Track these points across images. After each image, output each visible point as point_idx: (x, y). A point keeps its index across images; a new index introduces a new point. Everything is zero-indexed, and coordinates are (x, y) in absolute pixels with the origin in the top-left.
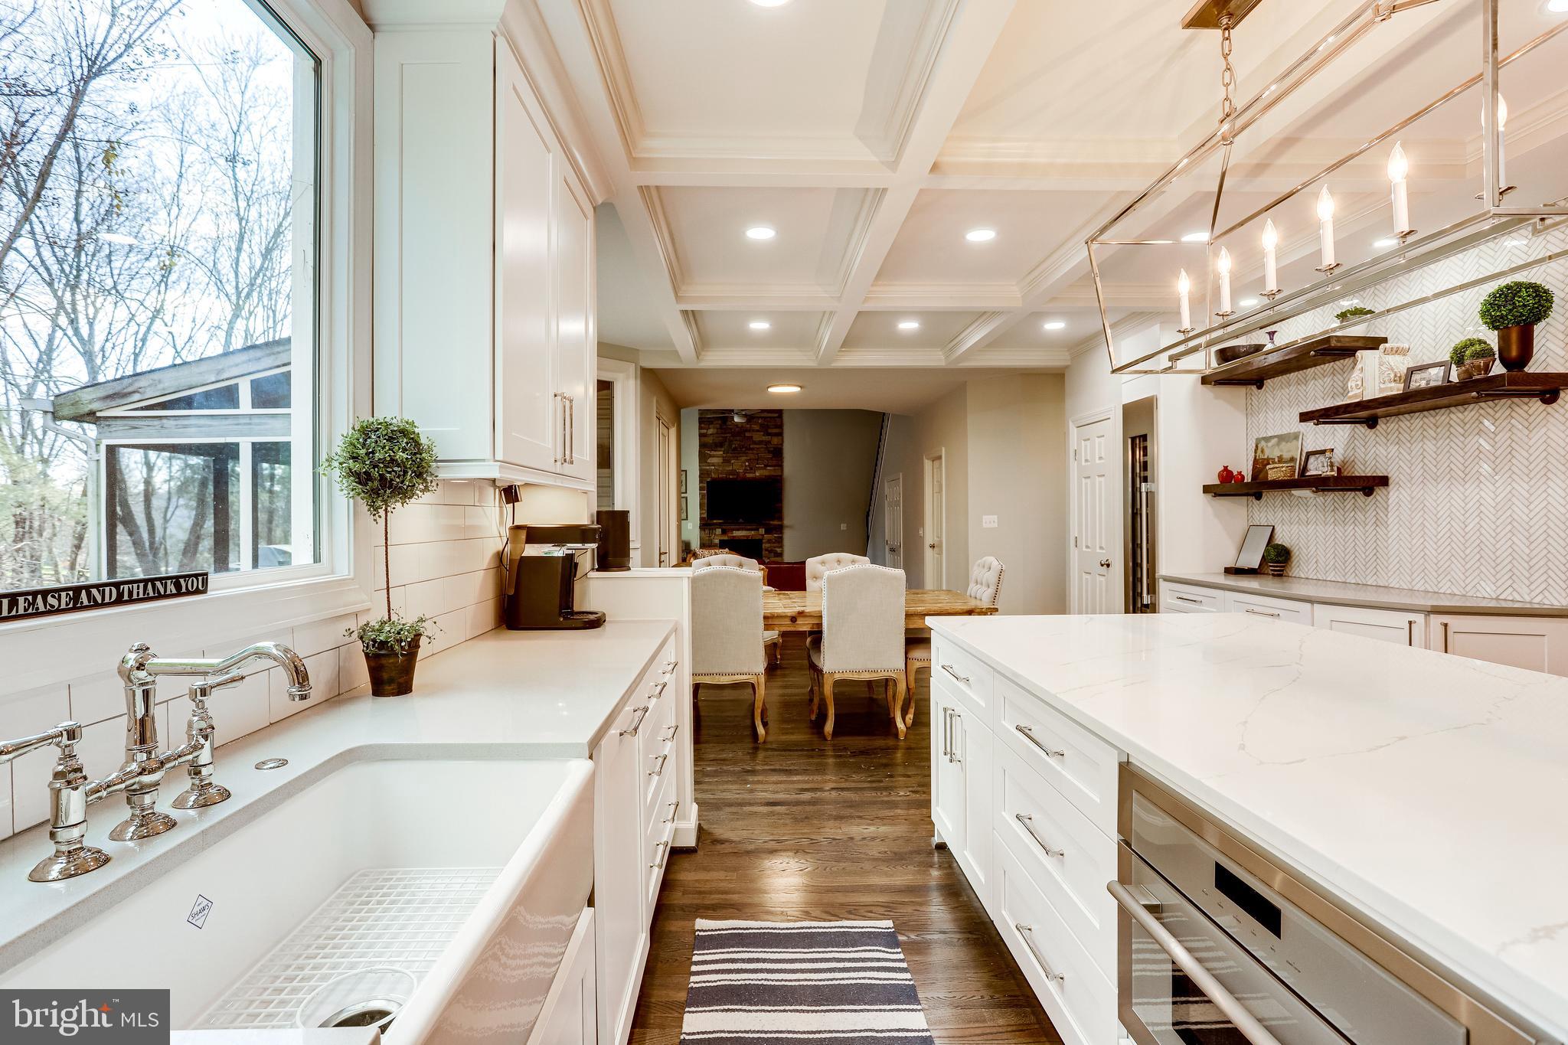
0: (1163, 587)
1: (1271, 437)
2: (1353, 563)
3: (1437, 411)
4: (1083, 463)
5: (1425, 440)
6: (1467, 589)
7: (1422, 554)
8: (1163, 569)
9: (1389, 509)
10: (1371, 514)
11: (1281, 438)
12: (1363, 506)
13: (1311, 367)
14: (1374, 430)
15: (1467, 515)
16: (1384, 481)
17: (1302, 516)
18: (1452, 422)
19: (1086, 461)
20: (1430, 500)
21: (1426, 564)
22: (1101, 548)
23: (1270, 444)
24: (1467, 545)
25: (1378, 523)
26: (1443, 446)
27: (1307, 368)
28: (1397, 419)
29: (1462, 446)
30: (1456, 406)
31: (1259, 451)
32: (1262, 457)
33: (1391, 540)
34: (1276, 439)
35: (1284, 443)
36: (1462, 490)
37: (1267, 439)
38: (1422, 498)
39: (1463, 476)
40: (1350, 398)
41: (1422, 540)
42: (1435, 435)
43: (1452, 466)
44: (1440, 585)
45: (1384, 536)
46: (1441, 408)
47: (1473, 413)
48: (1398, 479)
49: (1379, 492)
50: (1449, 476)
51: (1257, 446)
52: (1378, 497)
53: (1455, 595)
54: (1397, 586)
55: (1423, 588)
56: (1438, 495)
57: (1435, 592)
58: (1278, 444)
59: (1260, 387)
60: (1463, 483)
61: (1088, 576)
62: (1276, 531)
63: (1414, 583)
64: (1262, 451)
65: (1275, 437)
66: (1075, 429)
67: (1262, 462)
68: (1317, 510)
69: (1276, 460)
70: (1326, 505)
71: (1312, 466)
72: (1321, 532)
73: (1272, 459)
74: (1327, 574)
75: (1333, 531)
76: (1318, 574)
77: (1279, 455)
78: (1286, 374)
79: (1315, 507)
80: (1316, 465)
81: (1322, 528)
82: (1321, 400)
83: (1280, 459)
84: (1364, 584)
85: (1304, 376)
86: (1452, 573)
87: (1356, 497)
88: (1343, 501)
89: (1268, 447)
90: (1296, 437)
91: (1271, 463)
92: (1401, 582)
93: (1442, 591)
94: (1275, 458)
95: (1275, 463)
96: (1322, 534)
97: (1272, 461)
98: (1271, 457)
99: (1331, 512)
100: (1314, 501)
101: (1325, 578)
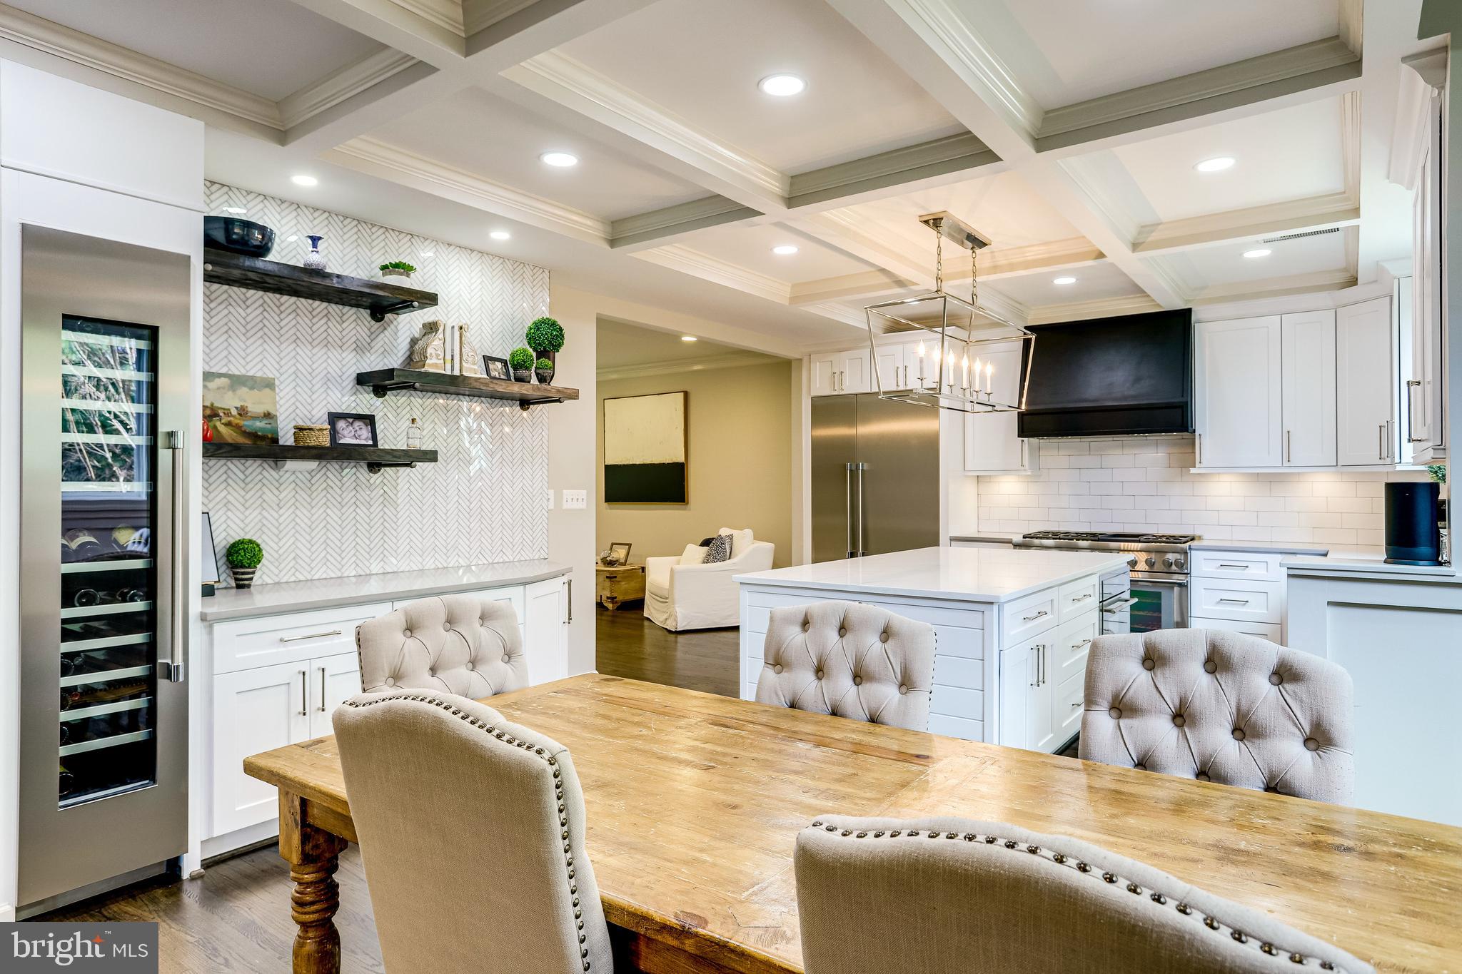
1: (219, 375)
2: (353, 551)
7: (433, 530)
9: (399, 488)
10: (377, 493)
12: (367, 484)
14: (381, 400)
15: (471, 494)
17: (269, 496)
20: (441, 479)
21: (436, 540)
23: (213, 385)
24: (471, 520)
25: (386, 503)
28: (408, 394)
33: (400, 521)
34: (224, 381)
35: (245, 390)
36: (468, 471)
38: (433, 477)
43: (460, 448)
44: (449, 560)
45: (393, 517)
49: (388, 471)
50: (457, 458)
54: (406, 570)
55: (432, 567)
56: (448, 475)
58: (232, 387)
68: (298, 489)
69: (234, 412)
70: (313, 481)
71: (345, 432)
72: (304, 518)
73: (224, 409)
74: (313, 572)
75: (325, 515)
76: (297, 574)
77: (239, 406)
78: (239, 287)
79: (294, 485)
80: (353, 431)
81: (305, 512)
82: (308, 345)
83: (242, 412)
84: (367, 575)
85: (278, 304)
86: (460, 547)
87: (358, 474)
88: (340, 478)
89: (209, 390)
90: (269, 384)
91: (221, 414)
92: (411, 564)
93: (450, 565)
94: (229, 409)
95: (232, 416)
96: (306, 520)
97: (224, 413)
98: (220, 406)
99: (322, 491)
100: (293, 477)
101: (309, 577)
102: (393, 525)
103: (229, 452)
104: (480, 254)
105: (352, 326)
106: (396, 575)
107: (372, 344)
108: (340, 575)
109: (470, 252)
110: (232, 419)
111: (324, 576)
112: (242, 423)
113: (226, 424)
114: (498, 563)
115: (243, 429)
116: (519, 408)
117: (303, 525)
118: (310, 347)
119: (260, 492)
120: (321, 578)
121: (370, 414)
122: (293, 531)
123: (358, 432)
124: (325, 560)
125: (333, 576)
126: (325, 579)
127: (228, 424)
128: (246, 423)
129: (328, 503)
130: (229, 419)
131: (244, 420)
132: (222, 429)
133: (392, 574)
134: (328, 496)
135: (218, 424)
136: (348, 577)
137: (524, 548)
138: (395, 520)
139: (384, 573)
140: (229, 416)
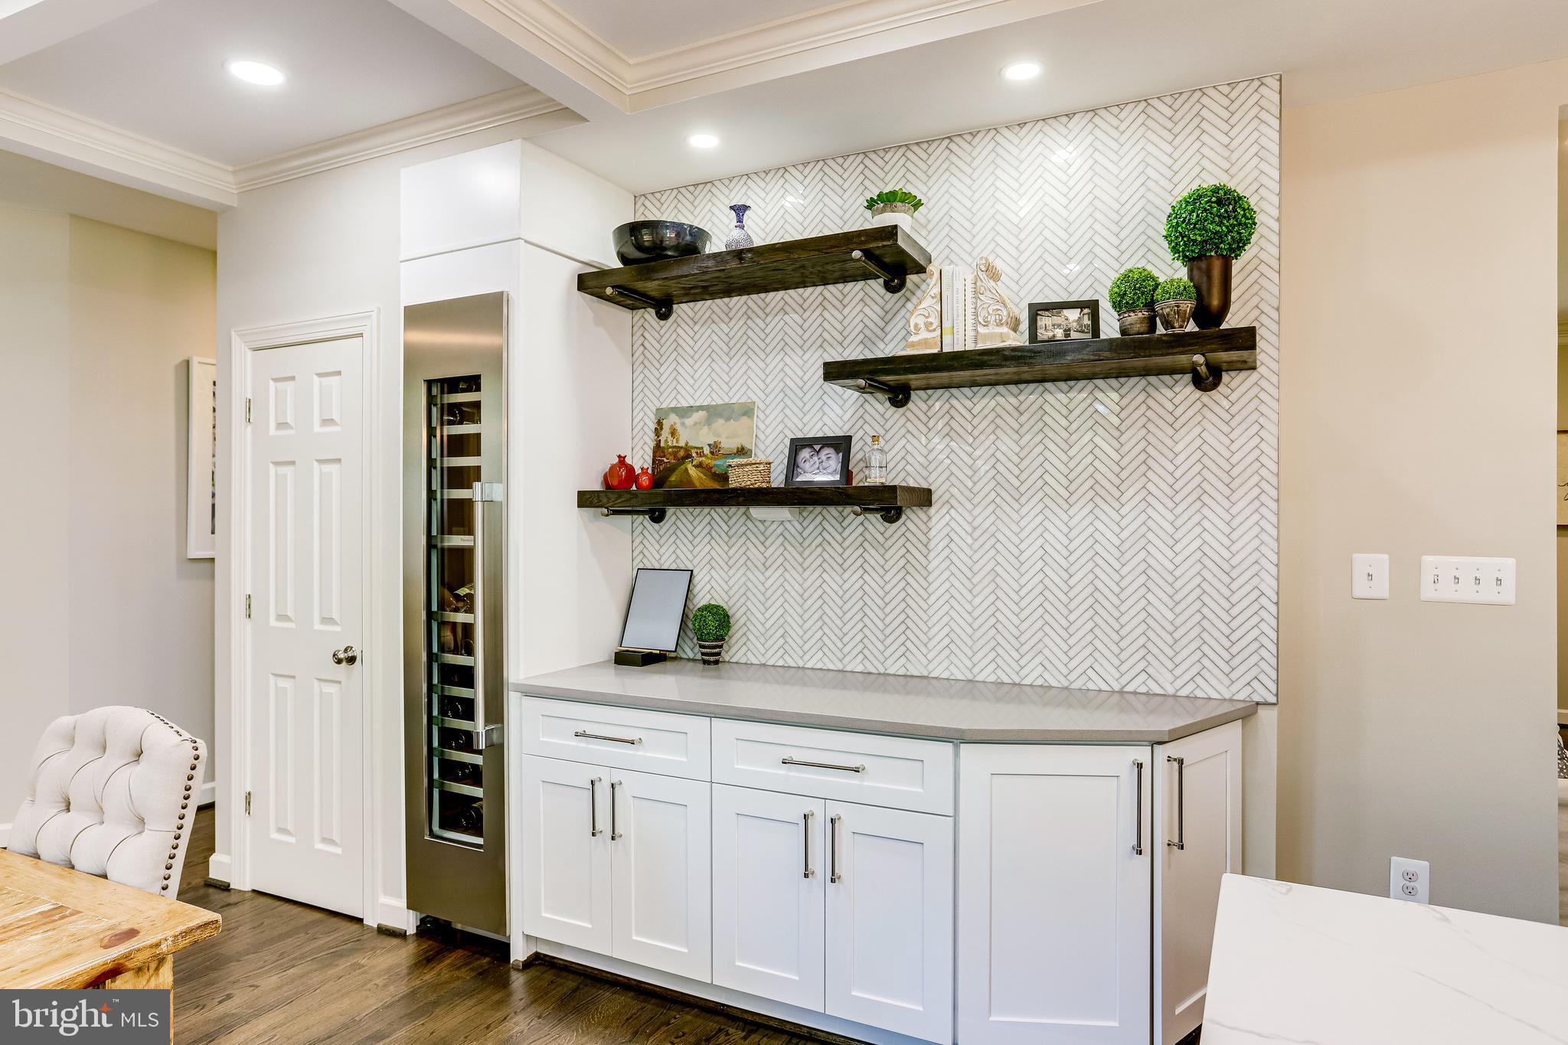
0: (515, 706)
1: (691, 409)
2: (860, 636)
3: (1022, 386)
4: (272, 430)
5: (999, 432)
6: (1072, 677)
7: (993, 620)
8: (518, 670)
9: (931, 545)
10: (895, 553)
11: (714, 412)
12: (881, 539)
13: (777, 290)
14: (901, 410)
15: (1072, 559)
16: (924, 498)
17: (753, 553)
18: (1047, 407)
19: (282, 425)
20: (1007, 533)
21: (999, 637)
22: (327, 620)
23: (689, 422)
24: (1072, 606)
26: (1032, 444)
27: (767, 291)
28: (947, 395)
29: (1065, 447)
30: (1054, 380)
31: (665, 434)
32: (672, 442)
34: (702, 414)
35: (721, 421)
36: (1065, 518)
37: (684, 412)
38: (993, 528)
39: (1066, 495)
40: (913, 345)
41: (993, 597)
42: (1016, 426)
43: (1047, 477)
44: (1023, 673)
45: (921, 591)
46: (1077, 379)
47: (1084, 395)
48: (947, 496)
49: (912, 519)
50: (1041, 494)
51: (660, 423)
52: (909, 524)
53: (1051, 687)
54: (945, 675)
55: (992, 678)
56: (1022, 524)
57: (1015, 684)
58: (709, 421)
59: (663, 316)
60: (1066, 506)
61: (284, 683)
62: (695, 581)
63: (976, 670)
64: (673, 433)
65: (700, 408)
66: (249, 353)
67: (675, 454)
68: (786, 544)
69: (707, 450)
70: (805, 534)
71: (807, 465)
72: (793, 583)
73: (697, 448)
74: (806, 658)
75: (820, 581)
76: (786, 657)
77: (712, 442)
78: (721, 298)
79: (781, 539)
80: (818, 463)
81: (796, 575)
82: (798, 350)
83: (715, 449)
84: (879, 674)
85: (763, 305)
86: (1046, 652)
87: (866, 523)
88: (840, 529)
89: (686, 428)
90: (747, 411)
91: (694, 455)
92: (952, 668)
93: (1027, 681)
94: (702, 448)
95: (705, 456)
96: (797, 586)
97: (697, 453)
98: (693, 445)
99: (816, 547)
100: (781, 528)
101: (801, 664)
102: (922, 603)
103: (627, 500)
104: (1091, 114)
105: (858, 308)
106: (925, 682)
107: (887, 329)
108: (841, 667)
109: (1065, 120)
110: (703, 459)
111: (819, 665)
112: (713, 463)
113: (696, 466)
114: (1135, 693)
115: (713, 470)
116: (1191, 387)
117: (793, 593)
118: (800, 353)
119: (744, 549)
120: (816, 667)
121: (843, 434)
122: (781, 600)
123: (823, 464)
124: (820, 644)
125: (832, 667)
126: (821, 669)
127: (699, 466)
128: (717, 462)
129: (825, 565)
130: (701, 459)
131: (715, 459)
132: (693, 472)
133: (918, 680)
134: (825, 555)
135: (689, 466)
136: (852, 672)
137: (1204, 673)
138: (925, 596)
139: (905, 676)
140: (701, 456)
